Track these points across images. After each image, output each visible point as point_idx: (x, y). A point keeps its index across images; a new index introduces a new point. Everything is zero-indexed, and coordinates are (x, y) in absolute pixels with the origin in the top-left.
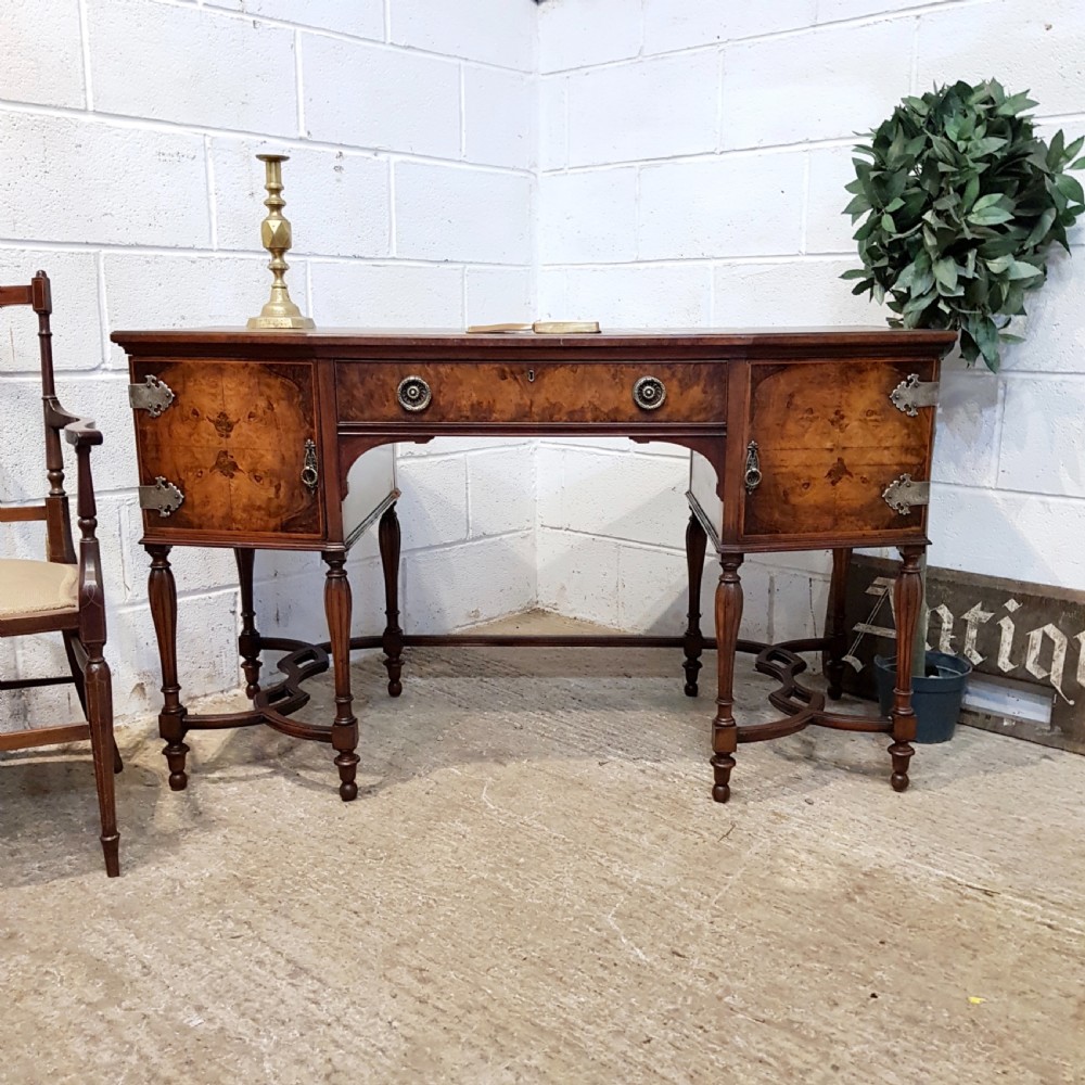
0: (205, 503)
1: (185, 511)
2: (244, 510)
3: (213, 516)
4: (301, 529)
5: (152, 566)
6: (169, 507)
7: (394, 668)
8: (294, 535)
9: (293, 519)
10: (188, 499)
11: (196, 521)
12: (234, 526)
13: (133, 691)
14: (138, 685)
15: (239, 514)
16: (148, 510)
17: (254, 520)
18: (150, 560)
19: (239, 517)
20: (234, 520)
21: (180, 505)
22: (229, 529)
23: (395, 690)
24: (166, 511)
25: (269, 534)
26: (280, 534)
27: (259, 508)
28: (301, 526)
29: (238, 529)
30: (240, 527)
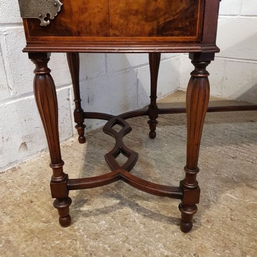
0: (83, 10)
1: (63, 19)
2: (121, 16)
3: (90, 24)
4: (177, 32)
5: (35, 71)
6: (48, 15)
7: (153, 124)
8: (169, 38)
9: (170, 22)
10: (66, 7)
11: (74, 28)
12: (111, 32)
13: (20, 147)
14: (22, 144)
15: (116, 20)
16: (28, 19)
17: (131, 26)
18: (33, 66)
19: (115, 23)
20: (111, 26)
21: (58, 13)
22: (106, 35)
23: (152, 135)
24: (46, 19)
25: (144, 38)
26: (155, 38)
27: (137, 13)
28: (176, 29)
29: (115, 35)
30: (117, 33)
